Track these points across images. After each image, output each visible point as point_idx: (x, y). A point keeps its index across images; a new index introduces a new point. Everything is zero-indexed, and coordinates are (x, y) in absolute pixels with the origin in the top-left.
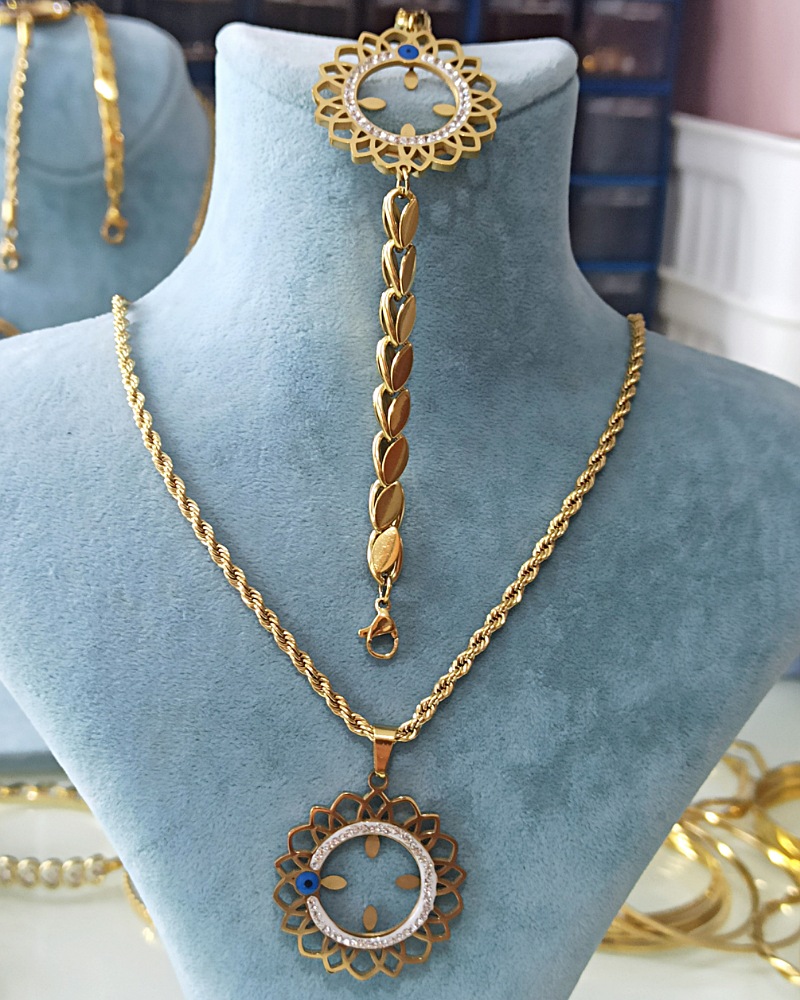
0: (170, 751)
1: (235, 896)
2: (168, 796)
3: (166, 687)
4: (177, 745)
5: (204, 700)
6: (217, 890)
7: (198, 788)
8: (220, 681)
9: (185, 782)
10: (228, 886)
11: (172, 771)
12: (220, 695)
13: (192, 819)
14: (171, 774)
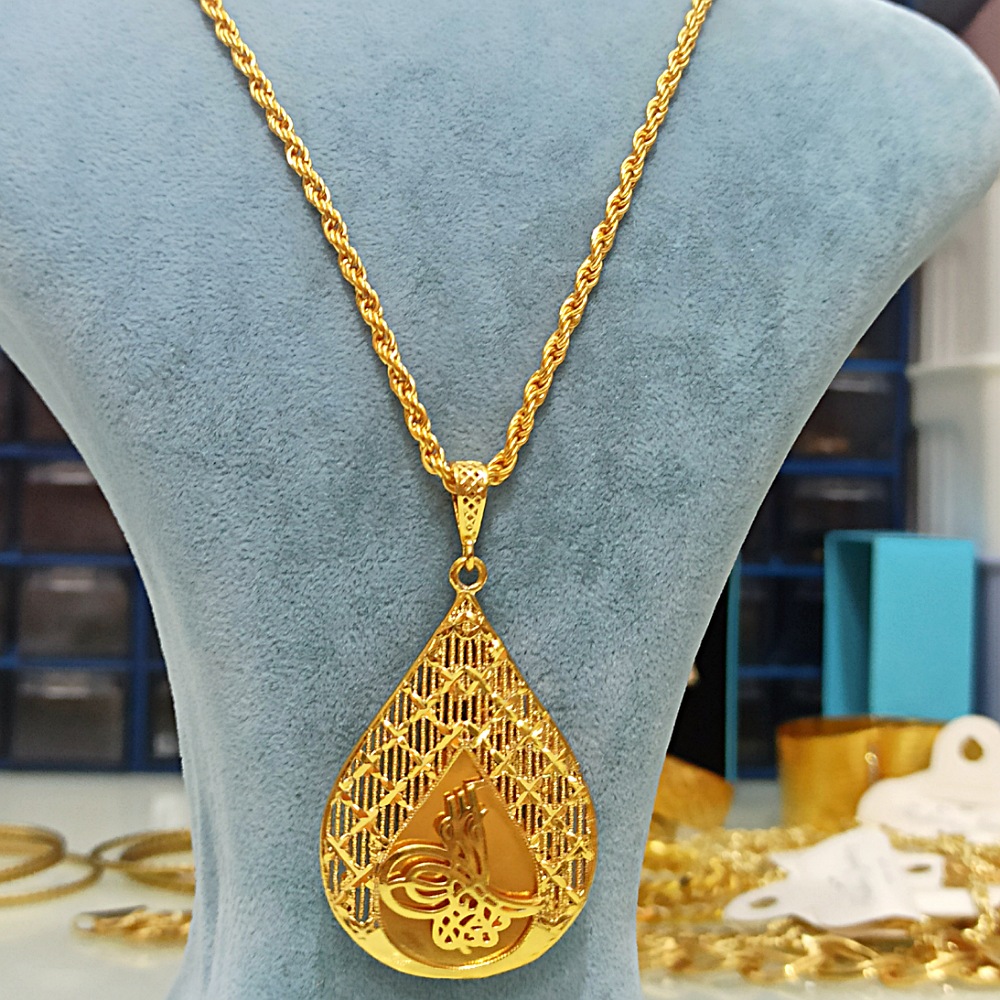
0: (175, 259)
1: (265, 441)
2: (173, 314)
3: (168, 185)
4: (184, 251)
5: (218, 199)
6: (239, 434)
7: (212, 300)
8: (240, 177)
9: (196, 294)
10: (254, 427)
11: (177, 282)
12: (240, 192)
13: (205, 341)
14: (178, 285)
